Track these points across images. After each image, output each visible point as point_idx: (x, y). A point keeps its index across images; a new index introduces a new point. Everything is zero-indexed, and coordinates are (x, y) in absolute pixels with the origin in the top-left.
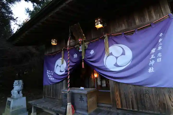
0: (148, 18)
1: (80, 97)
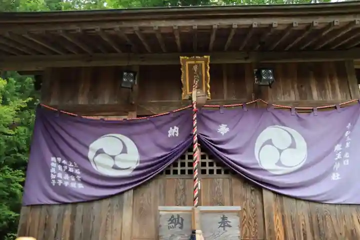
0: (331, 94)
1: (221, 220)
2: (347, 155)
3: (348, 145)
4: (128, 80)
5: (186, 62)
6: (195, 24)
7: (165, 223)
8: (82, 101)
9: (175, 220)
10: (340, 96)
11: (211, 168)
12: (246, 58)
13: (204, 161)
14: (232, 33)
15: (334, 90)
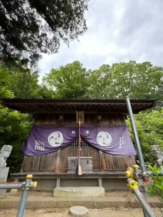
1: (87, 161)
2: (123, 141)
3: (123, 138)
4: (61, 118)
5: (77, 113)
6: (80, 104)
7: (69, 162)
8: (47, 123)
9: (73, 161)
10: (120, 123)
11: (84, 144)
12: (94, 112)
13: (82, 142)
14: (90, 106)
15: (118, 121)
